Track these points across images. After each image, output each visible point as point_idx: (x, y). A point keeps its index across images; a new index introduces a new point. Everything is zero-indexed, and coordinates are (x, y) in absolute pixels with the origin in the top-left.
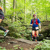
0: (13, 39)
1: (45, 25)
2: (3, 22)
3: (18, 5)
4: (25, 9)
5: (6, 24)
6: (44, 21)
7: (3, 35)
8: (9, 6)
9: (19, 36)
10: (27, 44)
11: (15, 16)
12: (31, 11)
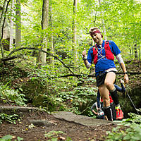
0: (41, 112)
1: (131, 74)
2: (13, 66)
3: (55, 17)
5: (21, 71)
7: (14, 102)
8: (31, 20)
9: (59, 105)
10: (83, 127)
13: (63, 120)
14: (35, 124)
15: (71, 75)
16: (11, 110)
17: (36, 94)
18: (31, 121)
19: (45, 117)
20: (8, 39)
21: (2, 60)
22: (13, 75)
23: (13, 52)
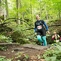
1: (58, 26)
2: (6, 27)
3: (23, 4)
4: (32, 8)
5: (10, 29)
6: (57, 20)
8: (13, 6)
9: (27, 42)
10: (36, 50)
11: (21, 18)
12: (40, 10)
13: (27, 47)
14: (14, 50)
15: (32, 29)
16: (3, 45)
17: (17, 38)
18: (13, 49)
19: (19, 47)
20: (4, 16)
21: (1, 25)
22: (7, 31)
23: (5, 21)
